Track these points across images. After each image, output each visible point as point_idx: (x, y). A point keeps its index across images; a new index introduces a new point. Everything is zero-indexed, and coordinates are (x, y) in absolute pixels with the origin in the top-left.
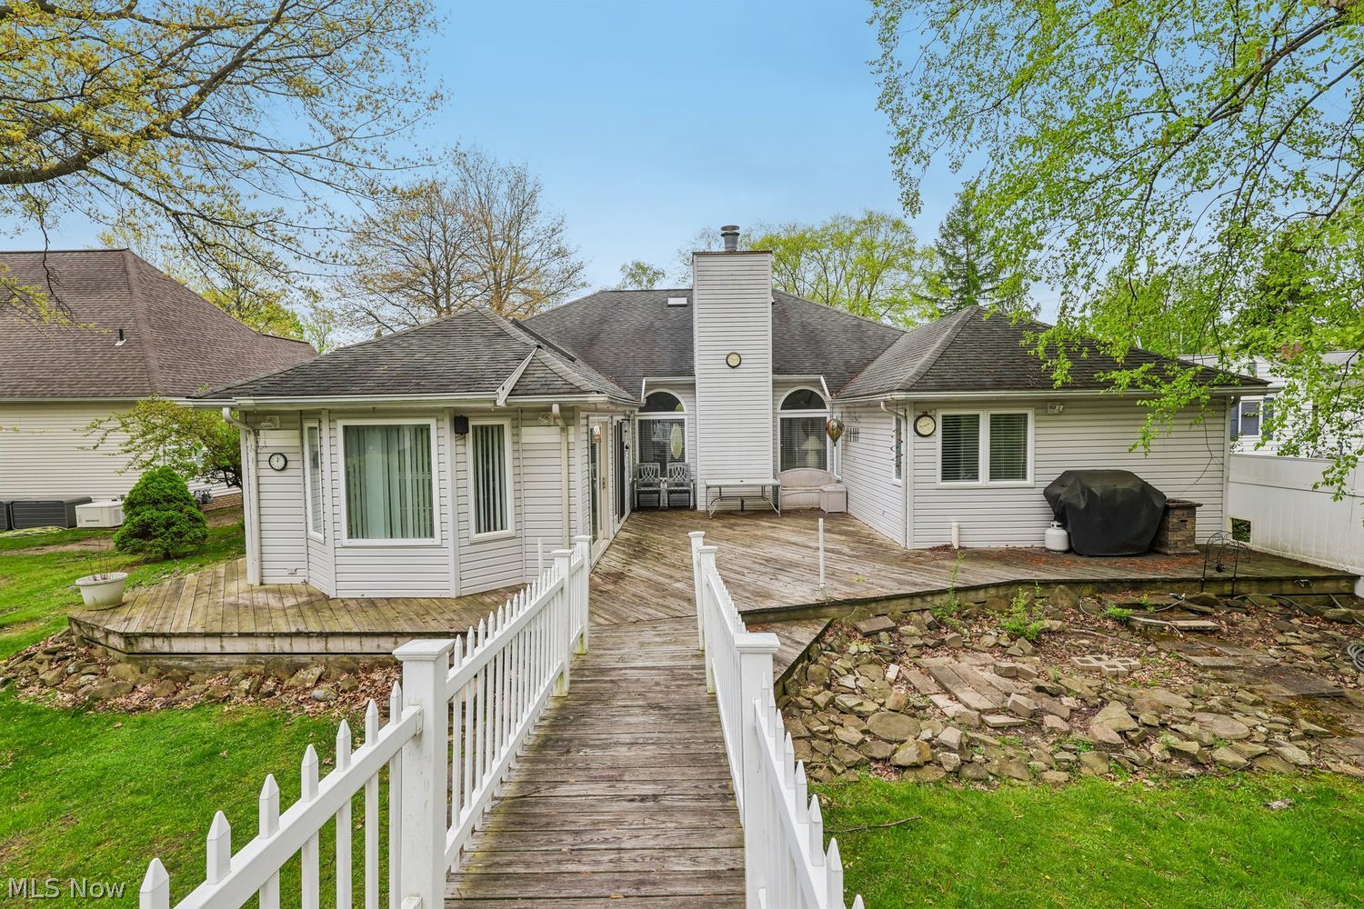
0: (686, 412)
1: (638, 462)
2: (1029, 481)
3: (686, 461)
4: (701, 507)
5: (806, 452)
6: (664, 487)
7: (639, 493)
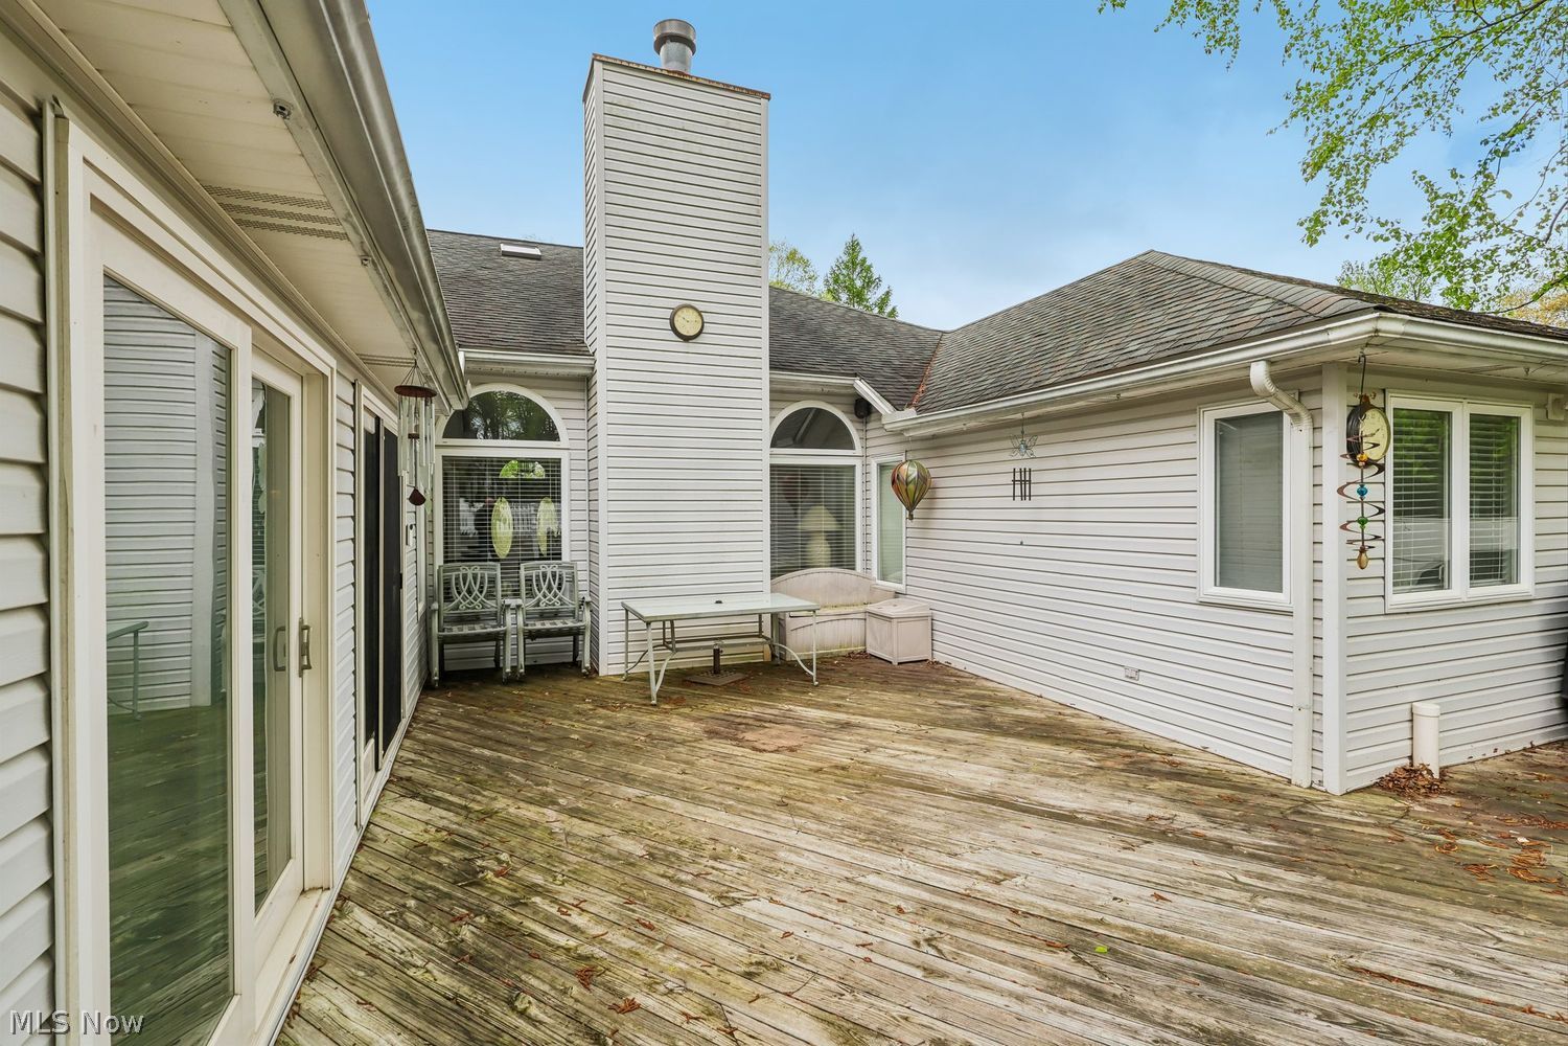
0: (564, 441)
1: (439, 560)
2: (1525, 584)
3: (566, 557)
4: (611, 664)
5: (808, 536)
6: (513, 622)
7: (444, 641)
